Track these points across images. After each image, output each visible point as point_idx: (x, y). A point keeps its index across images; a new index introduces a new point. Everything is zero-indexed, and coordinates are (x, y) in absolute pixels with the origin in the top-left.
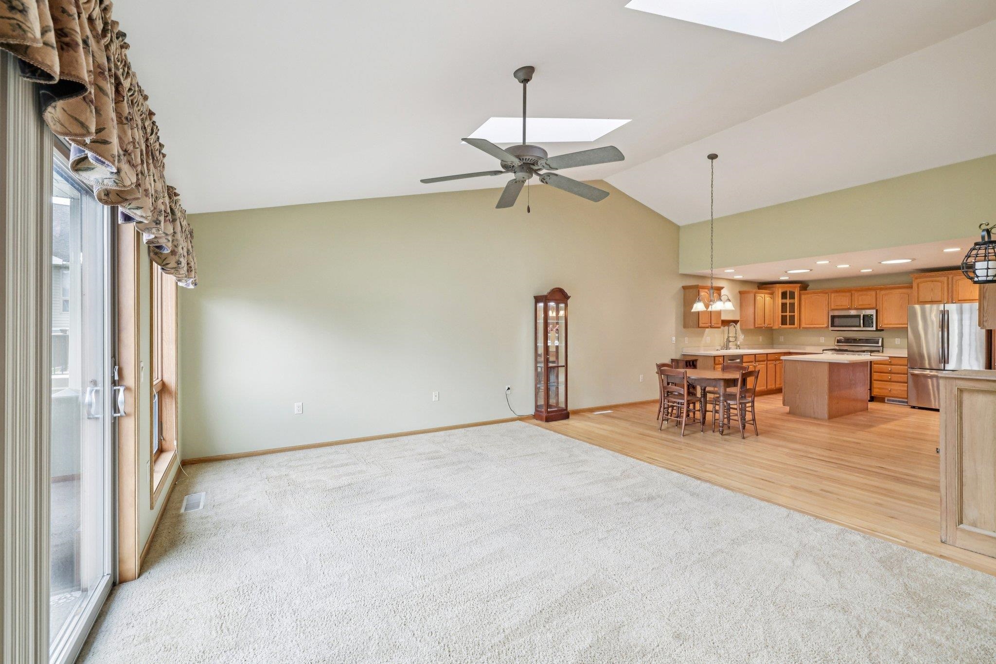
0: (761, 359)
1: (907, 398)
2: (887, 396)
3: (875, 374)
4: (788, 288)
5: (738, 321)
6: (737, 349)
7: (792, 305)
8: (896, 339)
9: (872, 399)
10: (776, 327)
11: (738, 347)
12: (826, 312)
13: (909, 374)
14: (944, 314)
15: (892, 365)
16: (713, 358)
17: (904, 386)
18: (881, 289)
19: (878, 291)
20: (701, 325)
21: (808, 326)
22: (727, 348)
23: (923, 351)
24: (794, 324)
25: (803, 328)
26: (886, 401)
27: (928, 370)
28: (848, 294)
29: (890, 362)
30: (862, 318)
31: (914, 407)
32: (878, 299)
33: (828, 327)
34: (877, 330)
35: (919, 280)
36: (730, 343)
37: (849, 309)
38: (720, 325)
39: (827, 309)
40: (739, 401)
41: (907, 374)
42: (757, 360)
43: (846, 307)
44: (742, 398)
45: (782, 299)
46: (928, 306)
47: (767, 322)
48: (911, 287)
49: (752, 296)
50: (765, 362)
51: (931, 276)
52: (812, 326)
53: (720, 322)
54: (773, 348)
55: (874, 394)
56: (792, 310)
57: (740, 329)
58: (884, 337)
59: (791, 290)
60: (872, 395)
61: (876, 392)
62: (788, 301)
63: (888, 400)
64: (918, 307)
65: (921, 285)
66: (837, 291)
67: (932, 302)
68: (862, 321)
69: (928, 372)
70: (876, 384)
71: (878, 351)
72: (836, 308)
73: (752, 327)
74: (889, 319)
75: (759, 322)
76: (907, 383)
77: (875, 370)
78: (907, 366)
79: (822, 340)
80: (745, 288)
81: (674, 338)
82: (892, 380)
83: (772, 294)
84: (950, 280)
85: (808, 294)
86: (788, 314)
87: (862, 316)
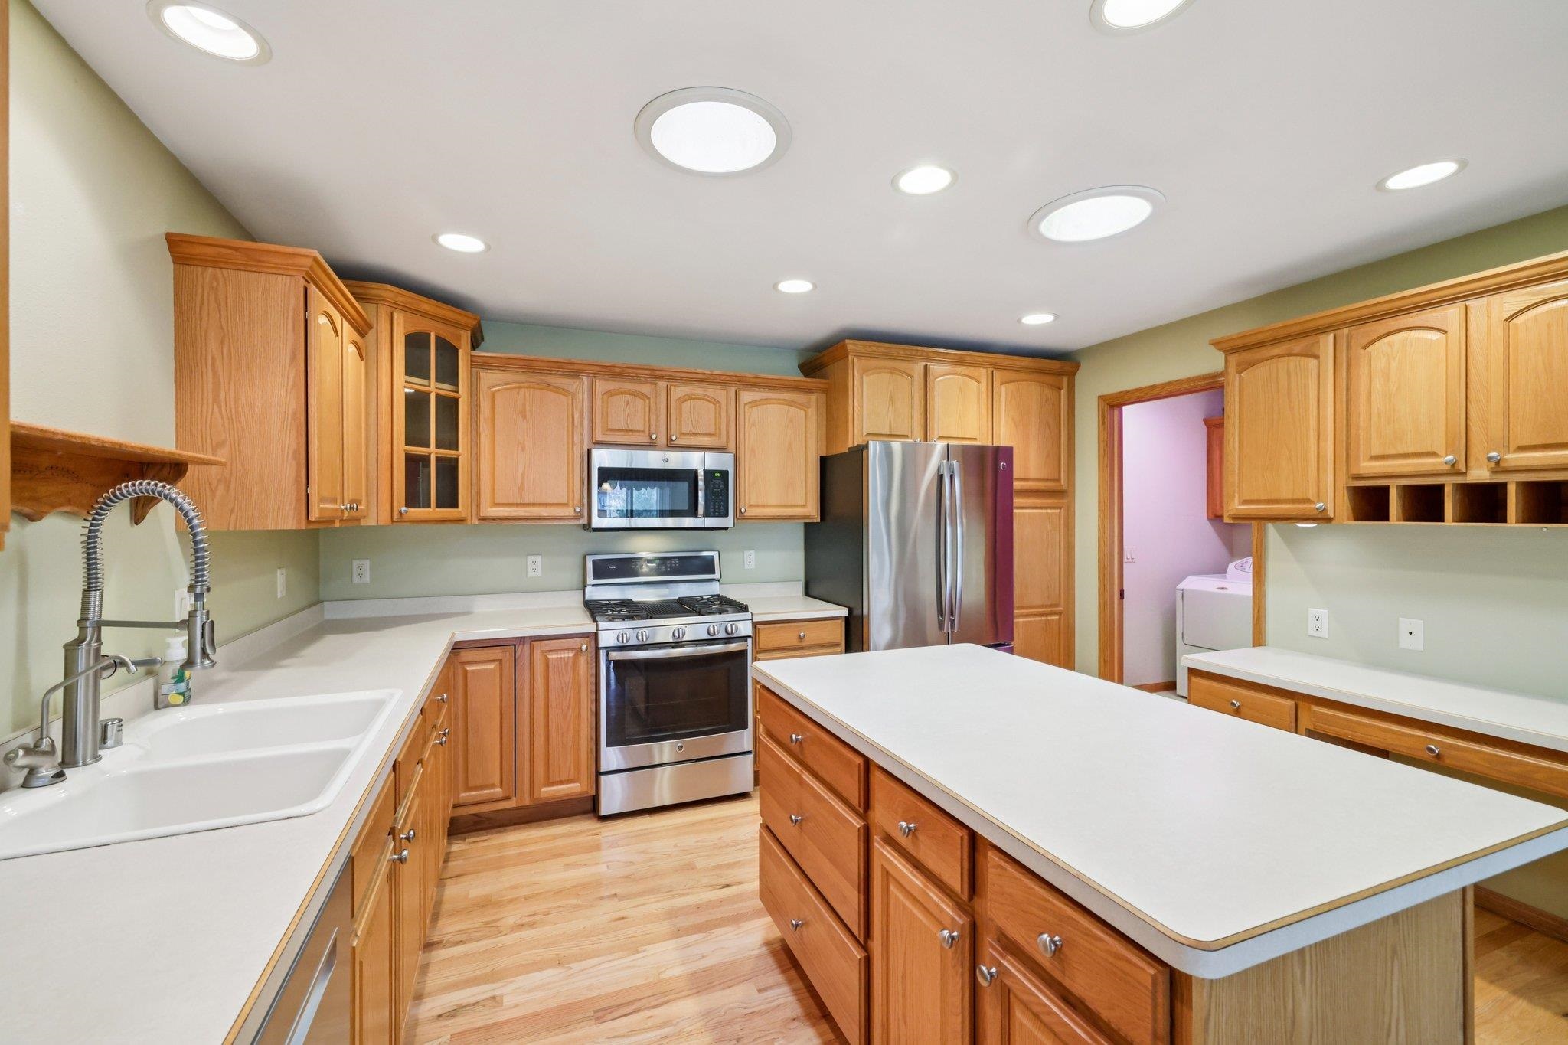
4: (431, 320)
7: (448, 406)
10: (380, 516)
18: (744, 383)
19: (733, 391)
24: (455, 505)
28: (647, 389)
35: (864, 362)
43: (642, 439)
45: (408, 371)
47: (352, 494)
51: (889, 356)
52: (522, 511)
58: (720, 547)
59: (443, 335)
62: (431, 388)
65: (868, 379)
66: (616, 373)
67: (892, 437)
72: (608, 439)
75: (326, 489)
83: (364, 330)
84: (924, 373)
86: (433, 451)
87: (701, 473)
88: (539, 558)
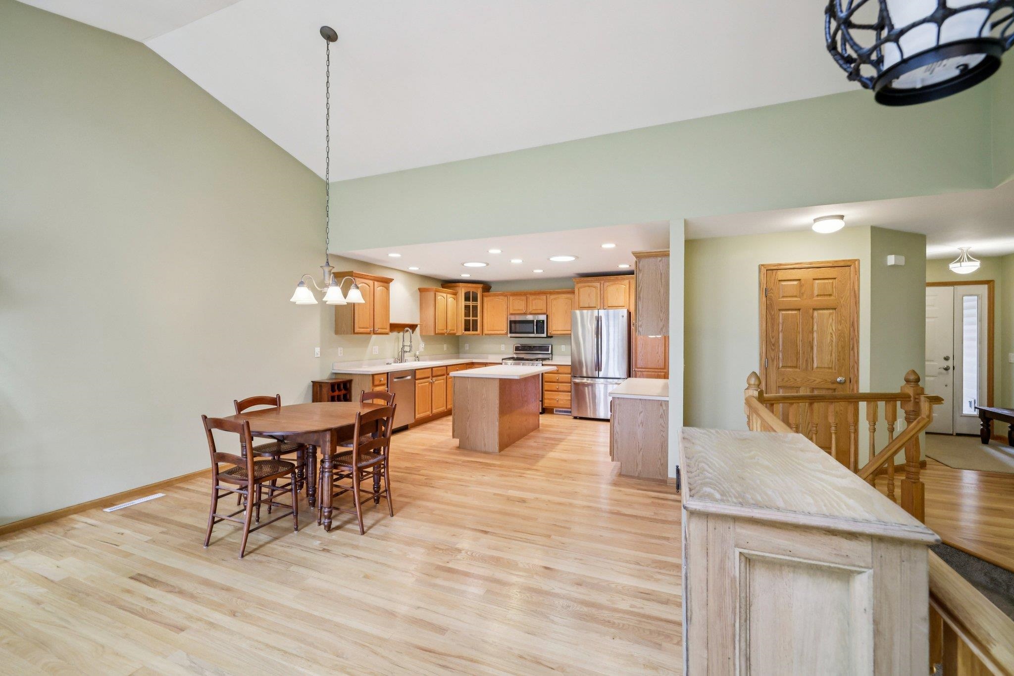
0: (439, 373)
1: (571, 408)
2: (556, 407)
3: (545, 383)
4: (471, 288)
5: (416, 326)
6: (415, 361)
7: (475, 308)
8: (562, 346)
9: (544, 411)
10: (459, 333)
11: (417, 358)
12: (505, 317)
13: (572, 383)
14: (598, 319)
15: (559, 374)
16: (371, 378)
17: (568, 395)
18: (551, 293)
19: (548, 295)
20: (357, 330)
21: (490, 332)
22: (401, 360)
23: (582, 358)
24: (477, 330)
25: (485, 334)
26: (555, 413)
27: (585, 379)
28: (524, 298)
29: (558, 370)
30: (535, 324)
31: (575, 418)
32: (548, 304)
33: (507, 334)
34: (548, 337)
35: (580, 285)
36: (406, 354)
37: (525, 314)
38: (388, 330)
39: (506, 313)
40: (356, 465)
41: (571, 383)
42: (434, 374)
43: (522, 312)
44: (359, 459)
45: (465, 301)
46: (585, 311)
47: (449, 328)
48: (573, 292)
49: (432, 294)
50: (445, 377)
51: (588, 282)
52: (493, 332)
53: (388, 327)
54: (458, 358)
55: (545, 405)
56: (475, 315)
57: (421, 335)
58: (553, 344)
59: (475, 291)
60: (544, 407)
61: (547, 403)
62: (471, 303)
63: (556, 411)
64: (578, 312)
65: (581, 290)
66: (515, 294)
67: (589, 308)
68: (535, 327)
69: (585, 380)
70: (547, 395)
71: (549, 359)
72: (514, 312)
73: (432, 334)
74: (556, 326)
75: (440, 328)
76: (571, 392)
77: (546, 380)
78: (571, 374)
79: (503, 347)
80: (426, 285)
81: (318, 350)
82: (559, 390)
83: (455, 294)
84: (602, 285)
85: (490, 296)
86: (471, 318)
87: (535, 321)
88: (504, 345)
